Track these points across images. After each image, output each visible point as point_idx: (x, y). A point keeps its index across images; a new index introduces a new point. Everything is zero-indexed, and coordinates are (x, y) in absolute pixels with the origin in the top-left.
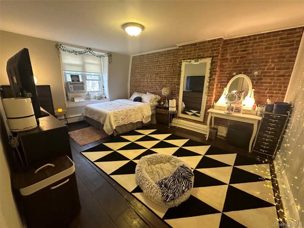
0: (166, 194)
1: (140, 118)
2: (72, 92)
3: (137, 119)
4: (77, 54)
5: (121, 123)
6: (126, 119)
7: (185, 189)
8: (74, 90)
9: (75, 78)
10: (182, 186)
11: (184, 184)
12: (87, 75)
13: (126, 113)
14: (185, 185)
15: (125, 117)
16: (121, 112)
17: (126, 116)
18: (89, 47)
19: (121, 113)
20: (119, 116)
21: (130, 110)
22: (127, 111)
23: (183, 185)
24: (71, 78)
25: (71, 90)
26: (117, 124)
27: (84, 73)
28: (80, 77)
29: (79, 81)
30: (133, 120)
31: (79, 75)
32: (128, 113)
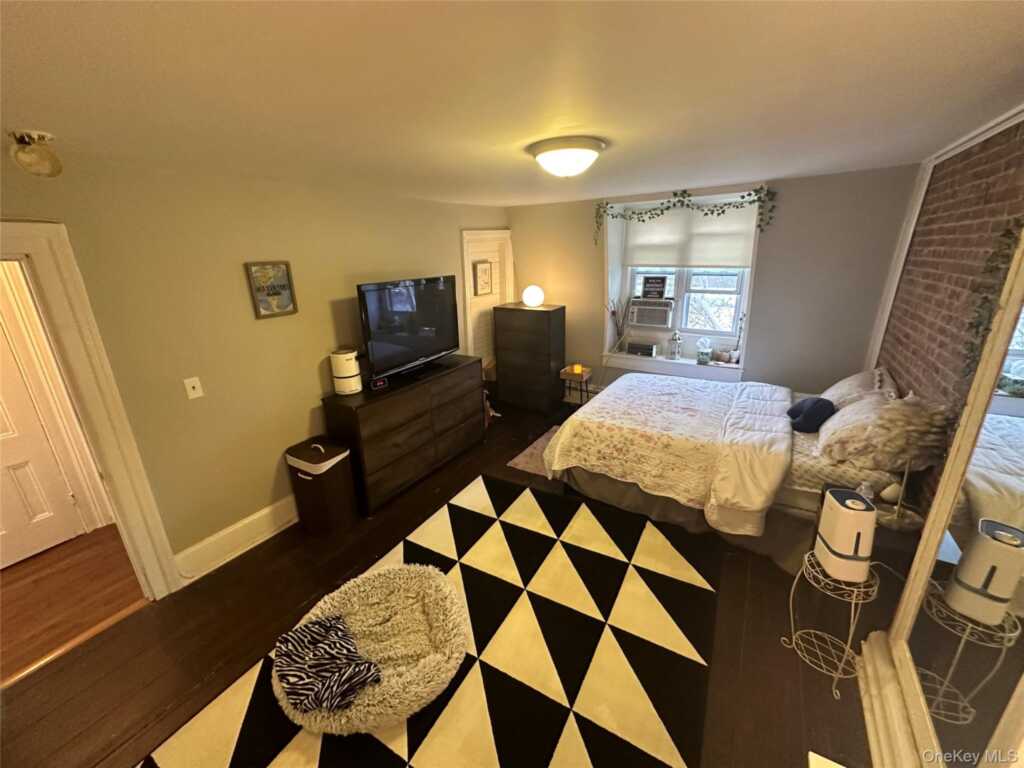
0: (293, 638)
1: (687, 491)
2: (633, 327)
3: (670, 487)
4: (643, 221)
5: (594, 464)
6: (616, 462)
7: (288, 683)
8: (638, 322)
9: (655, 284)
10: (298, 674)
11: (307, 681)
12: (694, 275)
13: (622, 439)
14: (301, 682)
15: (615, 454)
16: (604, 429)
17: (619, 450)
18: (679, 188)
19: (604, 432)
20: (592, 441)
21: (649, 439)
22: (630, 437)
23: (302, 679)
24: (645, 286)
25: (632, 321)
26: (580, 461)
27: (686, 269)
28: (670, 282)
29: (661, 294)
30: (648, 481)
31: (669, 277)
32: (632, 445)
